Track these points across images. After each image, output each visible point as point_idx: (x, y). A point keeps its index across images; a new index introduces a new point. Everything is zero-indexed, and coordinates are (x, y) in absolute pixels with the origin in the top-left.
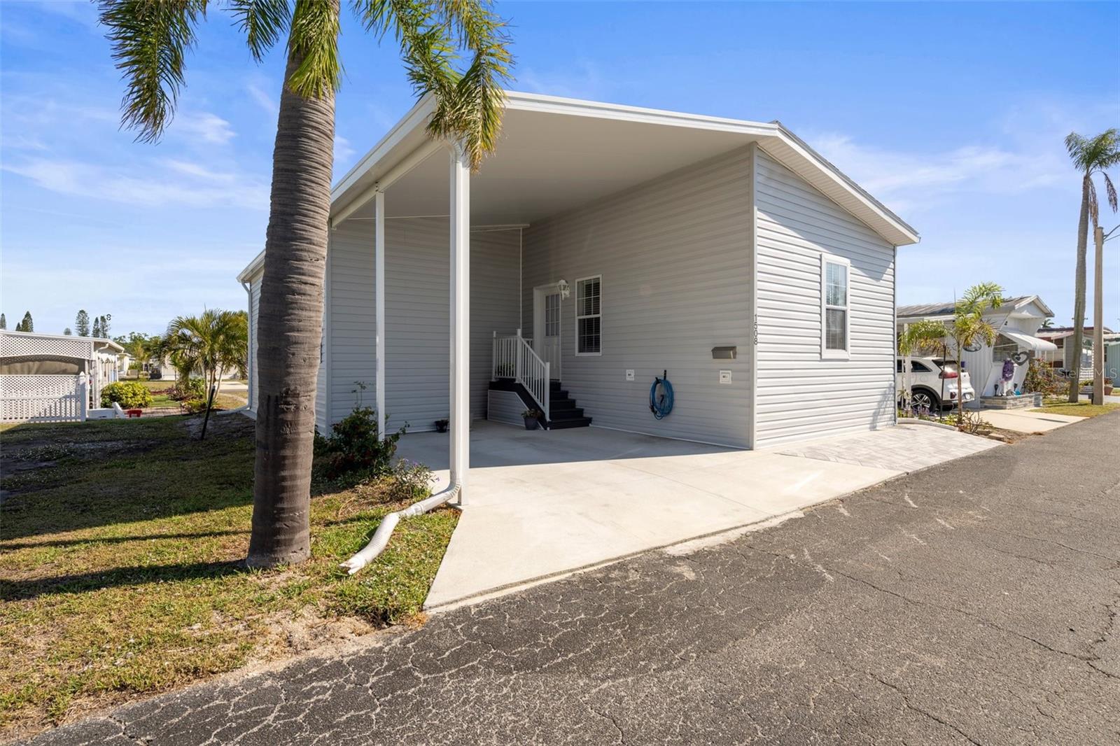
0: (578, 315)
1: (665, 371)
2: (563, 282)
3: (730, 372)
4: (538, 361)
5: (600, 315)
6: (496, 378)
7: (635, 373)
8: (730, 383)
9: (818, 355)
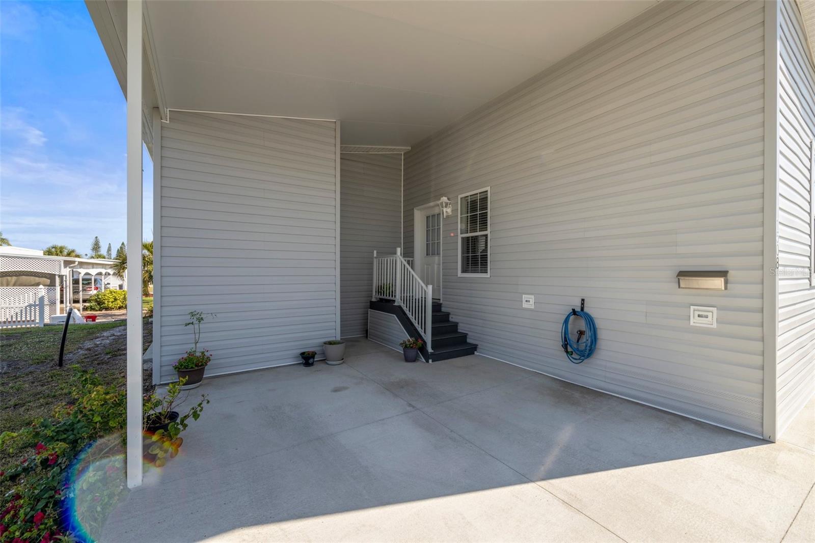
0: (461, 234)
1: (583, 300)
2: (444, 199)
3: (714, 310)
4: (419, 283)
5: (488, 232)
6: (376, 298)
7: (535, 299)
8: (715, 326)
9: (807, 281)
